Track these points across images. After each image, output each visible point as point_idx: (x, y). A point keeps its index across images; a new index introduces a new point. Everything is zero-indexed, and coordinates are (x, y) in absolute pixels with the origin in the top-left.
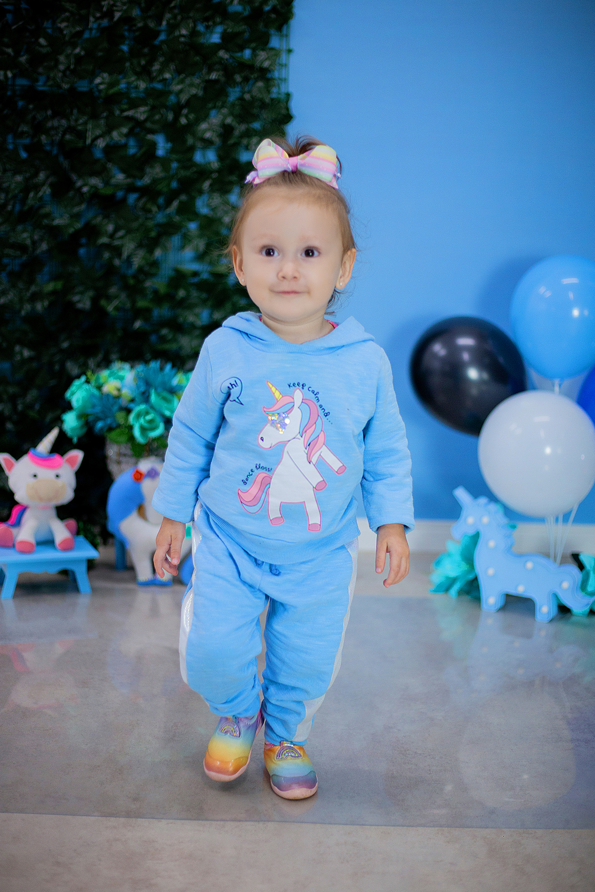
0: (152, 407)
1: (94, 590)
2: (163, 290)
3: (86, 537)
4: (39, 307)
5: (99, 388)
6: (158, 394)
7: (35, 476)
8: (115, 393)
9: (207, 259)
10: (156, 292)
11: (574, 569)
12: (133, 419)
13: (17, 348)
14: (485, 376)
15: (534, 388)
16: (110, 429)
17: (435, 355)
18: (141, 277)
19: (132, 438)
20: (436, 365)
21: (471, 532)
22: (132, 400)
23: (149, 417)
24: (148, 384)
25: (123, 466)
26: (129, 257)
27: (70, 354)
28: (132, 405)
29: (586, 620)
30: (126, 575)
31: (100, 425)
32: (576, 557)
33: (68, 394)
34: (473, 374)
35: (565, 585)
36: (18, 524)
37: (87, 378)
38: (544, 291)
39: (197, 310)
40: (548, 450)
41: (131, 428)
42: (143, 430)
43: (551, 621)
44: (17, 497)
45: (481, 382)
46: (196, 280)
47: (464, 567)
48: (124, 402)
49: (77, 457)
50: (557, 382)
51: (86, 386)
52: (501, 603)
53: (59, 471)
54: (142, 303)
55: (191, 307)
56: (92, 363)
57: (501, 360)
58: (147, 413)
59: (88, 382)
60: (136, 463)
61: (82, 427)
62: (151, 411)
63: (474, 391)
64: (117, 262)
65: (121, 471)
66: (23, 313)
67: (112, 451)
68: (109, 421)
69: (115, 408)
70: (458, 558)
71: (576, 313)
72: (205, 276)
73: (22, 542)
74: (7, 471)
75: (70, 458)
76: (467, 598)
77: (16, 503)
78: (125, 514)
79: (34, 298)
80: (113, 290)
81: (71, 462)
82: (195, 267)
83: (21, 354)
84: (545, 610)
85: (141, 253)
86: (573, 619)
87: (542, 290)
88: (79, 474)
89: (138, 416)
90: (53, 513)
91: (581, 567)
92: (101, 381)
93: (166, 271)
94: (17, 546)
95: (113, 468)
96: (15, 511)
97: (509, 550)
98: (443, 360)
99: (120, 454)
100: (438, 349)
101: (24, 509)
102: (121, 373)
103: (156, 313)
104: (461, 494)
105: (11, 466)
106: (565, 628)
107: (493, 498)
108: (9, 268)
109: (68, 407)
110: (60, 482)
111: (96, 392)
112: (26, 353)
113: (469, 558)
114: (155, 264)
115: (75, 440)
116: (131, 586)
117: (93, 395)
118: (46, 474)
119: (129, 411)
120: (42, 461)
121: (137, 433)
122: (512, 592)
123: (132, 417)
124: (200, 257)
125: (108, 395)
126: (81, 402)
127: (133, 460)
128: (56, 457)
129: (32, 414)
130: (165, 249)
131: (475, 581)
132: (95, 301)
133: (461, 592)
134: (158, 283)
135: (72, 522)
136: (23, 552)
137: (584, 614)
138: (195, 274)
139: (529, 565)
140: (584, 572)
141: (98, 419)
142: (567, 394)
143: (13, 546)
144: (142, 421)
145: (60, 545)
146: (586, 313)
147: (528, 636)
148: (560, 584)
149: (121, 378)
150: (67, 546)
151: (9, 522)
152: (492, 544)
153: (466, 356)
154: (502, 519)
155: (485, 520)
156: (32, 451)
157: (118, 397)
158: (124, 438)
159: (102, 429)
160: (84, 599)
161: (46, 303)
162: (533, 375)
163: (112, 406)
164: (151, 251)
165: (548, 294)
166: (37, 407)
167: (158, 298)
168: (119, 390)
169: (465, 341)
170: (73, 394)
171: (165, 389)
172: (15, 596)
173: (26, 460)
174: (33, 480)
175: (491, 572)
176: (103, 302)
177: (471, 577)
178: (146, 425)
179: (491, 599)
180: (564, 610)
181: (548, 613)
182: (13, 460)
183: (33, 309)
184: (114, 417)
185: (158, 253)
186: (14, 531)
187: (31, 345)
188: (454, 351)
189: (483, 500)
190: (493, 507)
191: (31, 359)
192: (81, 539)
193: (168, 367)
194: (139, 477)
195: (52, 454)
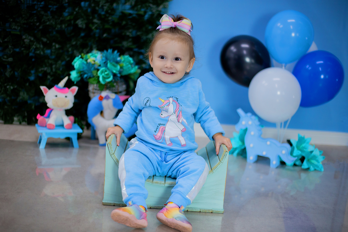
0: (108, 69)
1: (80, 147)
2: (116, 21)
3: (78, 125)
4: (63, 26)
5: (86, 60)
6: (111, 63)
7: (56, 96)
8: (93, 62)
9: (136, 8)
10: (113, 22)
11: (288, 146)
12: (100, 73)
13: (54, 44)
14: (253, 61)
15: (273, 66)
16: (90, 78)
17: (231, 51)
18: (107, 15)
19: (99, 82)
20: (232, 56)
21: (244, 128)
22: (100, 66)
23: (106, 73)
24: (107, 59)
25: (95, 94)
26: (102, 6)
27: (75, 47)
28: (99, 68)
29: (292, 168)
30: (95, 141)
31: (85, 76)
32: (289, 142)
33: (73, 63)
34: (248, 60)
35: (284, 152)
36: (49, 117)
37: (81, 56)
38: (279, 25)
39: (130, 30)
40: (279, 93)
41: (98, 77)
42: (104, 78)
43: (277, 168)
44: (48, 105)
45: (251, 63)
46: (130, 17)
47: (240, 143)
48: (96, 66)
49: (75, 89)
50: (284, 65)
51: (81, 59)
52: (255, 159)
53: (67, 95)
54: (107, 26)
55: (128, 29)
56: (85, 51)
57: (260, 54)
58: (106, 71)
59: (82, 58)
60: (101, 93)
61: (78, 77)
62: (107, 70)
63: (248, 68)
64: (97, 8)
65: (94, 96)
66: (56, 29)
67: (91, 88)
68: (89, 74)
69: (93, 69)
70: (237, 139)
71: (293, 35)
72: (134, 15)
73: (50, 124)
74: (44, 94)
75: (72, 89)
76: (241, 157)
77: (48, 108)
78: (95, 114)
79: (62, 22)
80: (95, 21)
81: (73, 91)
82: (131, 12)
83: (55, 46)
84: (274, 162)
85: (107, 5)
86: (287, 167)
87: (279, 24)
88: (76, 97)
89: (102, 72)
90: (64, 113)
91: (291, 145)
92: (88, 58)
93: (118, 13)
94: (47, 126)
95: (91, 95)
96: (47, 111)
97: (260, 136)
98: (235, 54)
99: (94, 89)
100: (233, 49)
101: (52, 110)
102: (96, 55)
103: (113, 31)
104: (240, 111)
105: (46, 92)
106: (283, 171)
107: (254, 114)
108: (51, 10)
109: (73, 68)
110: (67, 99)
111: (85, 62)
112: (57, 46)
113: (242, 140)
114: (113, 10)
115: (75, 83)
116: (97, 146)
117: (83, 63)
118: (61, 95)
119: (98, 70)
120: (60, 90)
121: (101, 79)
122: (260, 154)
123: (99, 72)
124: (132, 8)
125: (90, 63)
126: (78, 66)
127: (99, 92)
128: (66, 89)
129: (59, 72)
130: (118, 4)
131: (245, 149)
132: (87, 25)
133: (239, 154)
134: (114, 18)
135: (72, 118)
136: (50, 129)
137: (291, 165)
138: (130, 14)
139: (268, 143)
140: (292, 147)
141: (85, 73)
142: (288, 70)
143: (46, 126)
144: (103, 74)
145: (66, 126)
146: (298, 35)
147: (267, 174)
148: (281, 152)
149: (96, 57)
150: (69, 127)
151: (45, 116)
152: (252, 133)
153: (245, 52)
154: (257, 122)
155: (250, 123)
156: (56, 86)
157: (94, 65)
158: (95, 82)
159: (86, 78)
160: (75, 150)
161: (66, 25)
162: (273, 61)
163: (91, 68)
164: (112, 4)
165: (281, 26)
166: (61, 69)
167: (114, 24)
168: (94, 61)
169: (245, 46)
170: (75, 62)
171: (114, 61)
172: (46, 148)
173: (53, 89)
174: (55, 98)
175: (252, 145)
176: (90, 25)
177: (243, 147)
178: (105, 76)
179: (251, 157)
180: (283, 163)
181: (276, 164)
182: (47, 89)
183: (61, 27)
184: (92, 72)
185: (115, 5)
186: (47, 120)
187: (59, 43)
188: (240, 49)
189: (249, 114)
190: (254, 117)
191: (59, 49)
192: (76, 125)
193: (116, 52)
194: (101, 99)
195: (64, 88)
